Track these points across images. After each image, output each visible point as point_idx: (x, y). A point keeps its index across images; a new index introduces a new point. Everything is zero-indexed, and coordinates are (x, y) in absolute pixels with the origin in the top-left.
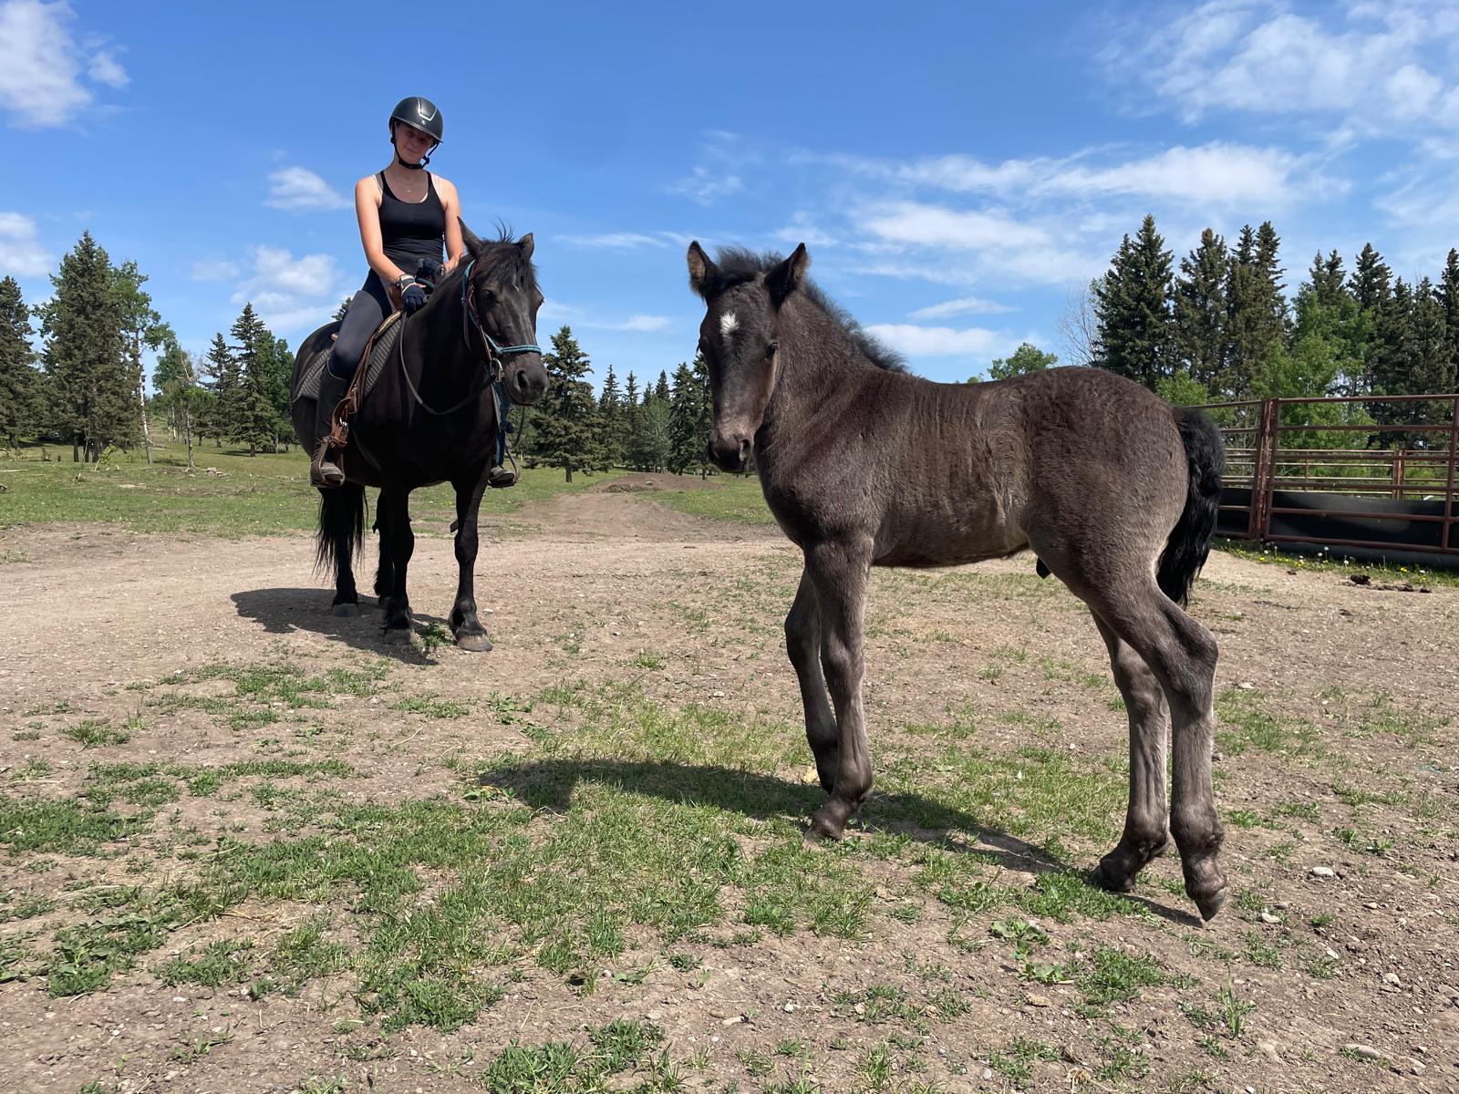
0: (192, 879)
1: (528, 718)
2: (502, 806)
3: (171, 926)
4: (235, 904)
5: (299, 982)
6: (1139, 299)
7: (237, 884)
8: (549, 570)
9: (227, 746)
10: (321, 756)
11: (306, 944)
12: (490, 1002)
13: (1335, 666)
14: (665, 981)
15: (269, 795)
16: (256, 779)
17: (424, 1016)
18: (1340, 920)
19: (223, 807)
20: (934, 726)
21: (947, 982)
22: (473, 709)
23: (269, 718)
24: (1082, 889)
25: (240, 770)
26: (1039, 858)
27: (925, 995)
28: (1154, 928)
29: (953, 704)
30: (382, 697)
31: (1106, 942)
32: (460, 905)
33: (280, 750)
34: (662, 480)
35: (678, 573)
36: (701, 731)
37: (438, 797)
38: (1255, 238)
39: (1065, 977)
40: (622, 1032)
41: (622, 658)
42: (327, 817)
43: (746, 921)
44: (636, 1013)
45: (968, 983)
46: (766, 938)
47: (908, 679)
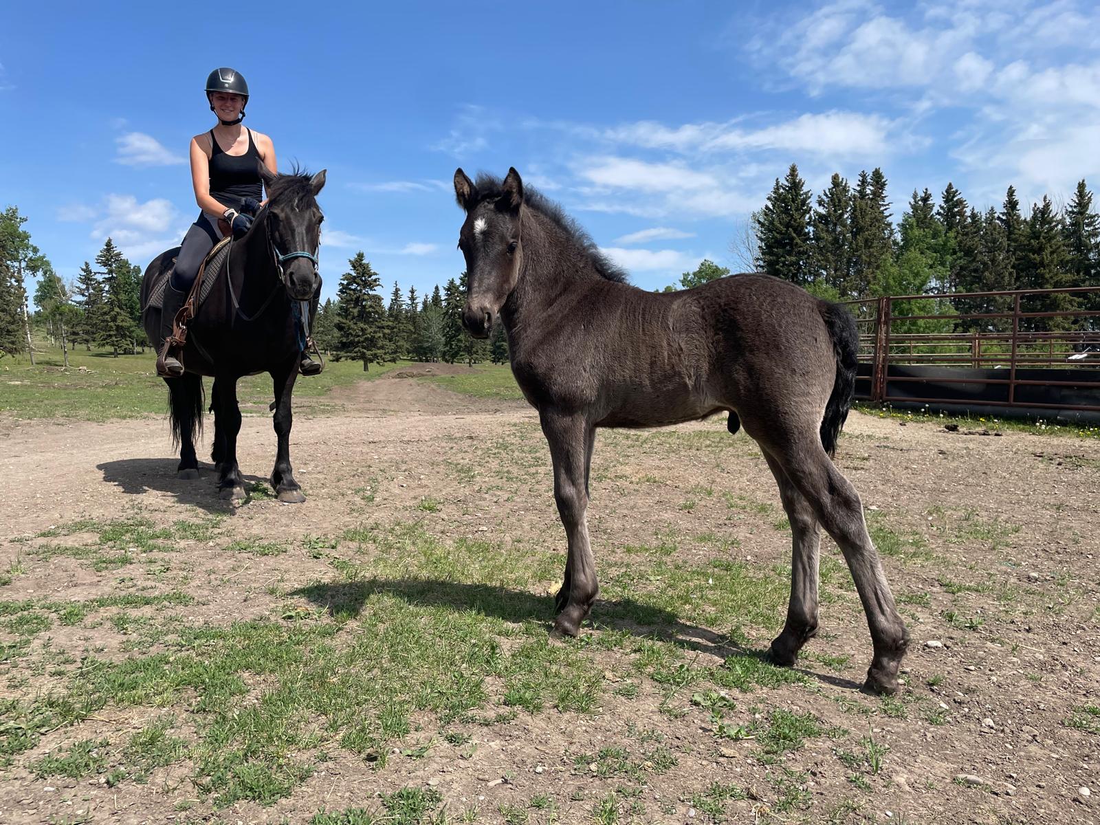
0: (61, 691)
1: (334, 553)
2: (313, 622)
3: (43, 730)
4: (96, 710)
5: (147, 770)
6: (788, 226)
7: (98, 694)
8: (350, 438)
9: (91, 584)
10: (167, 589)
11: (152, 741)
12: (302, 779)
13: (937, 491)
14: (442, 755)
15: (125, 622)
16: (114, 610)
17: (248, 793)
18: (948, 680)
19: (86, 634)
20: (646, 547)
21: (660, 743)
22: (290, 548)
23: (126, 561)
24: (759, 666)
25: (102, 603)
26: (725, 645)
27: (643, 754)
28: (813, 693)
29: (659, 529)
30: (218, 541)
31: (778, 705)
32: (279, 703)
33: (135, 585)
34: (438, 368)
35: (450, 438)
36: (469, 557)
37: (261, 618)
38: (869, 180)
39: (748, 734)
40: (408, 797)
41: (408, 504)
42: (171, 638)
43: (505, 704)
44: (419, 781)
45: (676, 742)
46: (521, 716)
47: (626, 512)
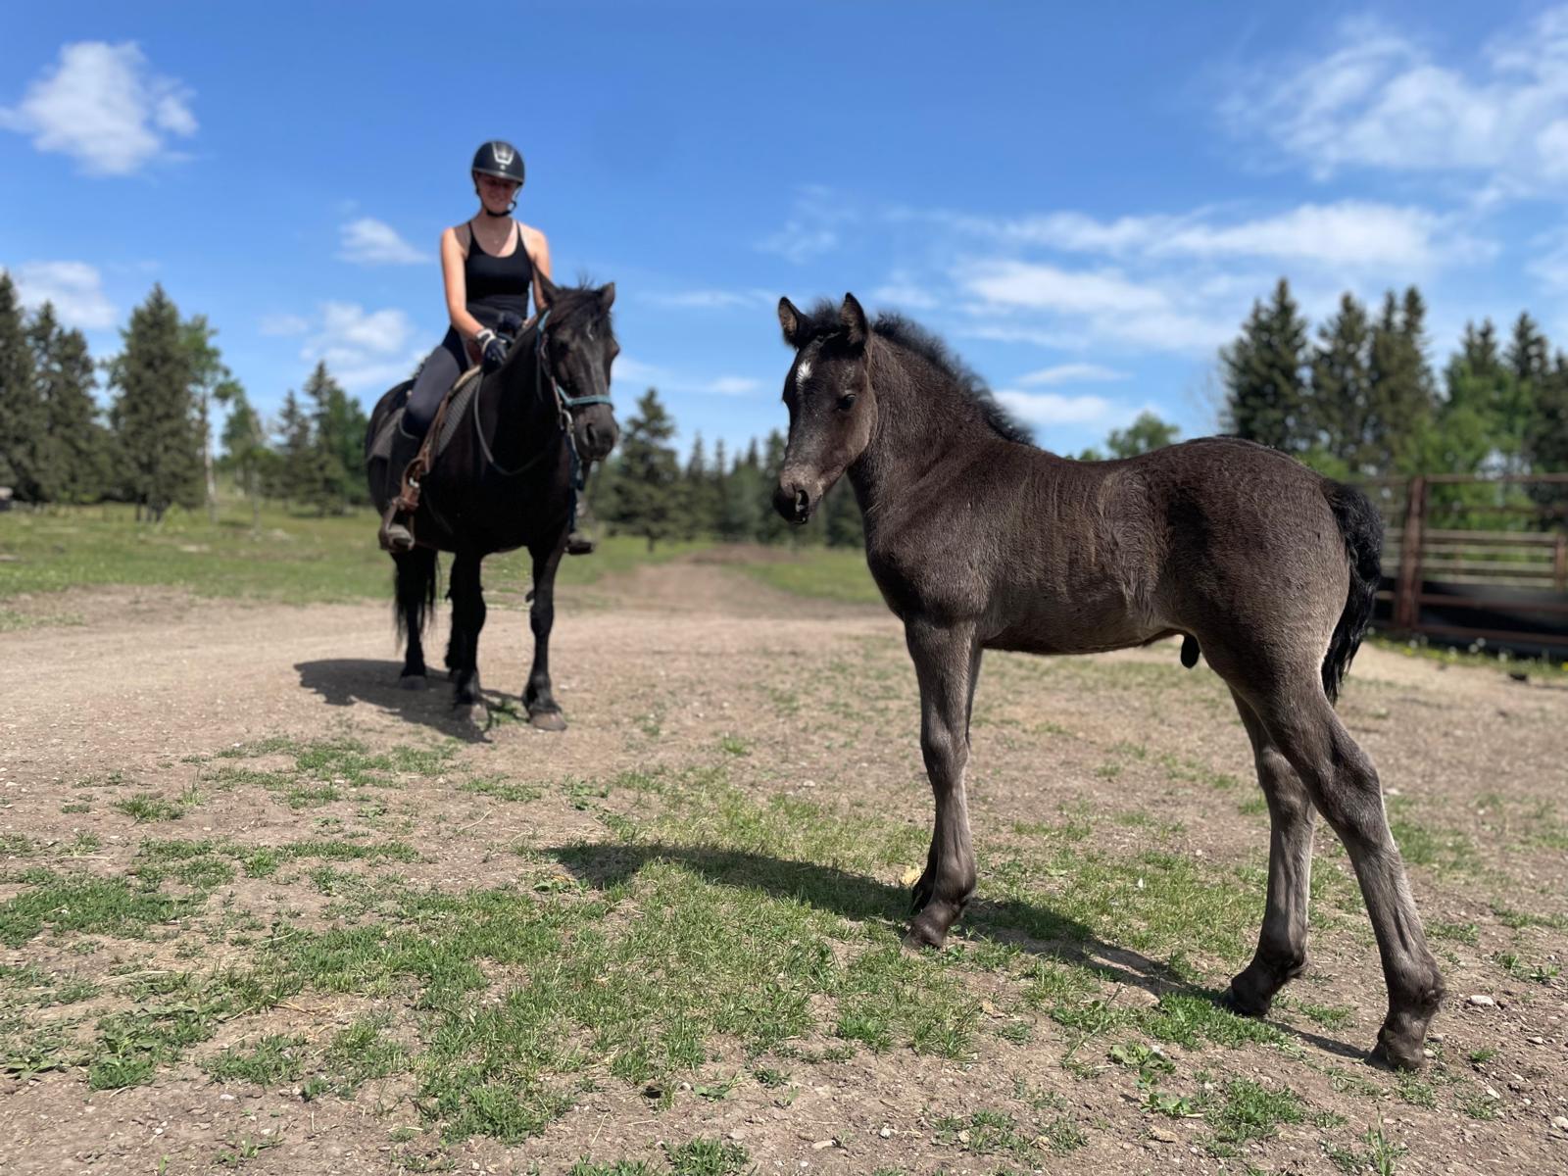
0: (244, 967)
1: (603, 804)
2: (575, 898)
3: (221, 1017)
4: (289, 995)
5: (355, 1083)
6: (1271, 366)
7: (292, 974)
8: (628, 645)
9: (285, 825)
10: (384, 838)
11: (363, 1042)
12: (559, 1113)
13: (1492, 773)
14: (749, 1097)
15: (329, 879)
16: (315, 861)
17: (487, 1125)
18: (1501, 1055)
19: (278, 891)
20: (1045, 826)
21: (1061, 1110)
22: (545, 792)
23: (330, 797)
24: (1212, 1012)
25: (299, 851)
26: (1163, 977)
27: (1036, 1125)
28: (1293, 1059)
29: (1064, 802)
30: (450, 776)
31: (1239, 1073)
32: (529, 1004)
33: (341, 831)
34: (748, 551)
35: (767, 653)
36: (789, 823)
37: (506, 887)
38: (1399, 304)
39: (1193, 1110)
40: (702, 1153)
41: (705, 742)
42: (388, 905)
43: (838, 1035)
44: (718, 1132)
45: (1085, 1112)
46: (860, 1054)
47: (1015, 774)
